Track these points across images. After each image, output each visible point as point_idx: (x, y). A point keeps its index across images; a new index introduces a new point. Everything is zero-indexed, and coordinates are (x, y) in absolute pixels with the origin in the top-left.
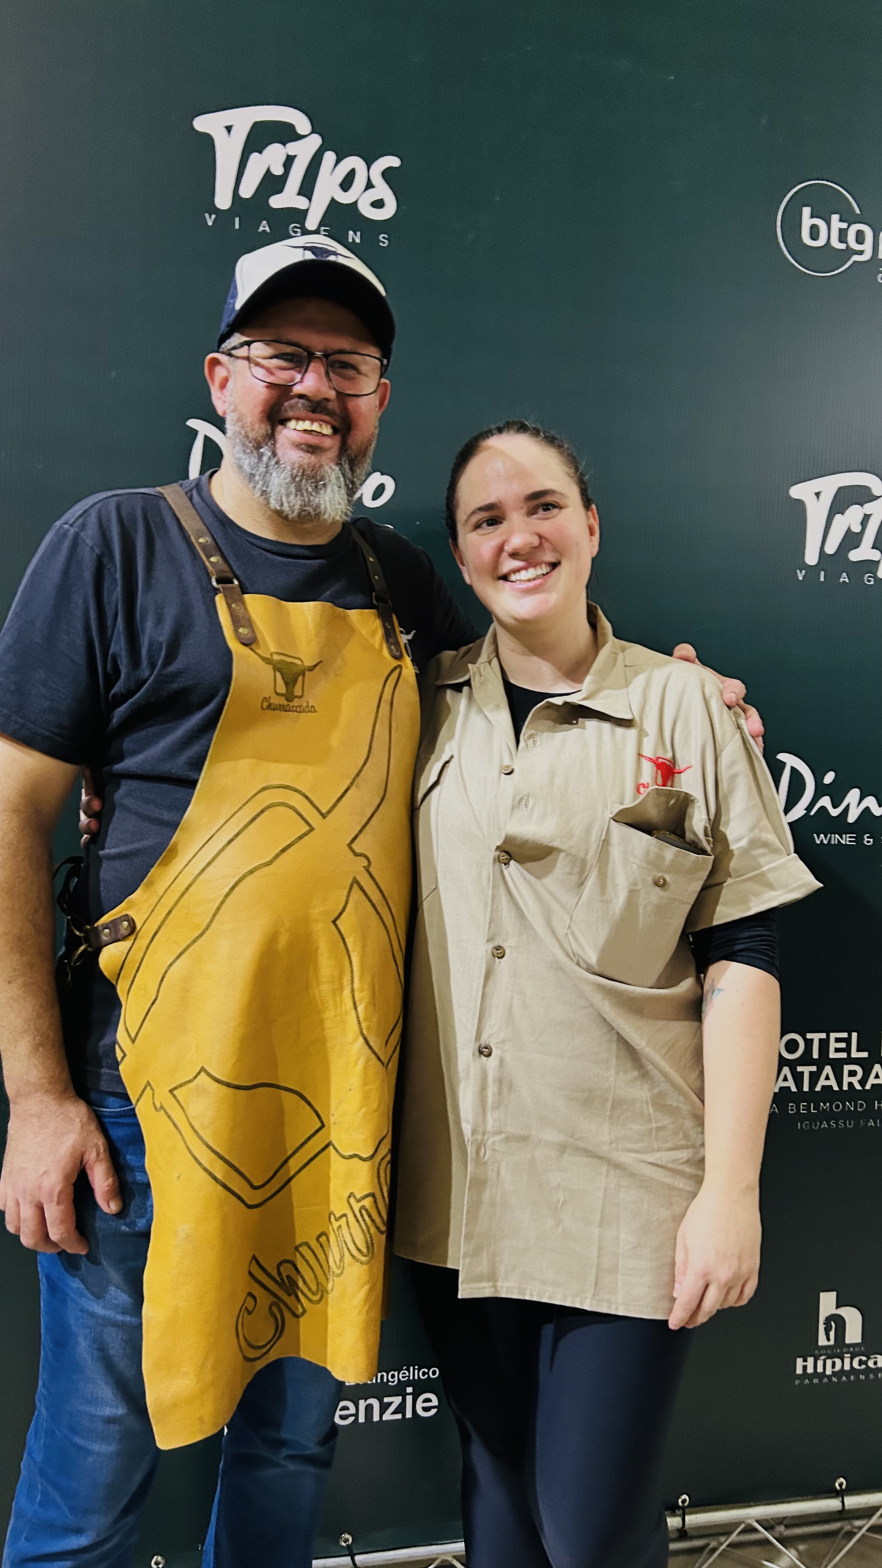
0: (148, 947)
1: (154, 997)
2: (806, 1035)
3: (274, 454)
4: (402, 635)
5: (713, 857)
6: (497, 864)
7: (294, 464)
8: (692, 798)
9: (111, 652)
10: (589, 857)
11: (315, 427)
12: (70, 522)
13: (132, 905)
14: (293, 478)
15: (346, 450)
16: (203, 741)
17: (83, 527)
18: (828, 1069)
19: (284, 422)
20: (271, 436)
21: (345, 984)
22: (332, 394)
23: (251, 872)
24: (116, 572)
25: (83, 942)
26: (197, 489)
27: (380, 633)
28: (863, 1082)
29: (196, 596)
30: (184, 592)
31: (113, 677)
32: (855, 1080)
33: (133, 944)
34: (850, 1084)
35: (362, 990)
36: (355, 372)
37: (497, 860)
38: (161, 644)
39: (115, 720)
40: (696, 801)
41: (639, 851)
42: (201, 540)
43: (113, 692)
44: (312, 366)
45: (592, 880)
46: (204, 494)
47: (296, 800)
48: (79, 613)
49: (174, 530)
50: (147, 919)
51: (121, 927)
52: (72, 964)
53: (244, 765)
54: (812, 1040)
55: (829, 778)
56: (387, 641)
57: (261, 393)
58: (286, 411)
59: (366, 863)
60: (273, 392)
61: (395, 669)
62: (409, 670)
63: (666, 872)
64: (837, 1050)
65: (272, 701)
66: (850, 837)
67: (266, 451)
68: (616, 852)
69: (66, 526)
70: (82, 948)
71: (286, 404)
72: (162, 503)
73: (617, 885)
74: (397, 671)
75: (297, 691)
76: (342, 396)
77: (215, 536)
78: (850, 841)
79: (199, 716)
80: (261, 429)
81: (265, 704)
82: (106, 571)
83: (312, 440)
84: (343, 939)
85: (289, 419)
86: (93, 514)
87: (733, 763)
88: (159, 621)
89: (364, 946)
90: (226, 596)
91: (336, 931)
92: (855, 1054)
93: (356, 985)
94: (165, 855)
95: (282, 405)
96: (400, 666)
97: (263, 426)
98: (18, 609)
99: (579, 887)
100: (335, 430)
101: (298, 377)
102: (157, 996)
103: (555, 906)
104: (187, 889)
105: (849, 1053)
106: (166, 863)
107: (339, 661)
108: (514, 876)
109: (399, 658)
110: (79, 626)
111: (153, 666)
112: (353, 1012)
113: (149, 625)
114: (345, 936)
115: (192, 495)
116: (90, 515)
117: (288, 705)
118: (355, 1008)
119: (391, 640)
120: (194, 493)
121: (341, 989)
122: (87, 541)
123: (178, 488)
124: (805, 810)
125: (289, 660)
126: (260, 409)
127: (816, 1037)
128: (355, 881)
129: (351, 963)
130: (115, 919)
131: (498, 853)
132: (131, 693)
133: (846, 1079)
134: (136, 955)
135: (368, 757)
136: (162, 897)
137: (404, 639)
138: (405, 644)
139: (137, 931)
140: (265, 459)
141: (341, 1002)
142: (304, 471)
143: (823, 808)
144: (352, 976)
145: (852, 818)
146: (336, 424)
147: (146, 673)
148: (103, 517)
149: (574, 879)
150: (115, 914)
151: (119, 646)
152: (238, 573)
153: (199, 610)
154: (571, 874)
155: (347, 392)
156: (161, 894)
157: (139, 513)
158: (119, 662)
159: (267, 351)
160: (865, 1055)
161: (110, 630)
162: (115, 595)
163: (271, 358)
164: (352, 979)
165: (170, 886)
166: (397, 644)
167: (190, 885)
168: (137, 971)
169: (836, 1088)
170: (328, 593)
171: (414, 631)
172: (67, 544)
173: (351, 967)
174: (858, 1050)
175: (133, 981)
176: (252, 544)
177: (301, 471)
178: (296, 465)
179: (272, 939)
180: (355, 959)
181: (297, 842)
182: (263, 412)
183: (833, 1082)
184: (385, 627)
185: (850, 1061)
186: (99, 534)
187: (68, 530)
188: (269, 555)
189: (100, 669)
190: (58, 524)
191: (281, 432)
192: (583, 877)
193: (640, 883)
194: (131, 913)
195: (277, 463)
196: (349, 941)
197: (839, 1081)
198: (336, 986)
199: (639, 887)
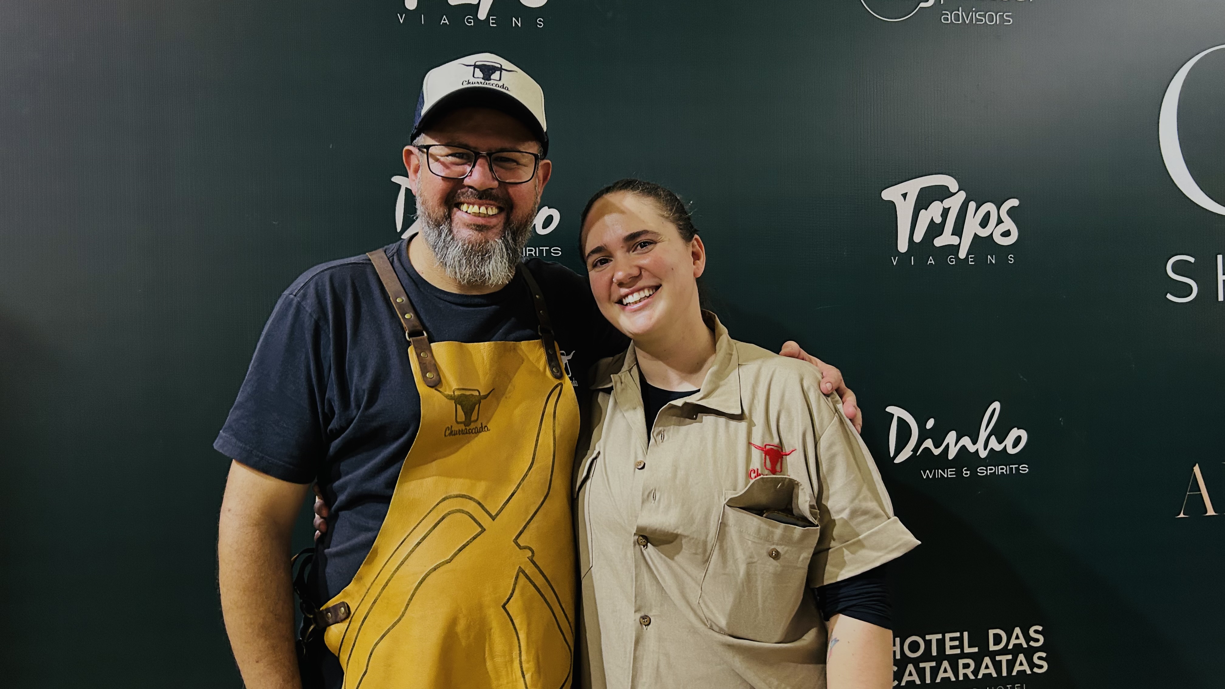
0: (360, 629)
1: (365, 670)
2: (925, 637)
3: (450, 231)
4: (562, 357)
5: (819, 528)
6: (637, 546)
7: (465, 241)
8: (796, 482)
9: (327, 396)
10: (709, 539)
11: (483, 210)
12: (294, 294)
13: (347, 595)
14: (465, 252)
15: (509, 225)
16: (396, 466)
17: (304, 296)
18: (945, 664)
19: (458, 205)
20: (449, 217)
21: (514, 656)
22: (495, 184)
23: (435, 569)
24: (329, 334)
25: (313, 622)
26: (398, 254)
27: (544, 358)
28: (976, 672)
29: (393, 349)
30: (383, 345)
31: (329, 417)
32: (969, 672)
33: (349, 626)
34: (965, 675)
35: (528, 662)
36: (515, 164)
37: (637, 543)
38: (364, 391)
39: (331, 449)
40: (799, 484)
41: (752, 530)
42: (399, 300)
43: (330, 427)
44: (480, 161)
45: (715, 557)
46: (404, 259)
47: (471, 507)
48: (303, 367)
49: (377, 293)
50: (359, 606)
51: (340, 613)
52: (305, 641)
53: (429, 482)
54: (931, 640)
55: (930, 424)
56: (550, 365)
57: (439, 185)
58: (459, 198)
59: (530, 554)
60: (448, 183)
61: (557, 386)
62: (568, 385)
63: (777, 545)
64: (952, 647)
65: (453, 429)
66: (950, 471)
67: (445, 228)
68: (733, 531)
69: (292, 296)
70: (312, 627)
71: (459, 191)
72: (368, 270)
73: (737, 559)
74: (559, 387)
75: (474, 417)
76: (503, 184)
77: (410, 295)
78: (950, 475)
79: (393, 447)
80: (440, 212)
81: (448, 432)
82: (322, 332)
83: (480, 221)
84: (512, 620)
85: (463, 203)
86: (312, 286)
87: (831, 446)
88: (363, 372)
89: (529, 625)
90: (415, 348)
91: (505, 614)
92: (967, 650)
93: (524, 657)
94: (369, 557)
95: (457, 192)
96: (561, 384)
97: (441, 209)
98: (256, 364)
99: (704, 564)
100: (501, 210)
101: (468, 169)
102: (367, 669)
103: (688, 580)
104: (387, 583)
105: (962, 650)
106: (371, 561)
107: (509, 387)
108: (652, 556)
109: (560, 377)
110: (303, 377)
111: (358, 407)
112: (522, 679)
113: (356, 375)
114: (513, 618)
115: (393, 259)
116: (309, 287)
117: (466, 429)
118: (524, 676)
119: (553, 364)
120: (395, 258)
121: (512, 661)
122: (307, 308)
123: (383, 254)
124: (912, 451)
125: (468, 393)
126: (439, 196)
127: (934, 638)
128: (521, 570)
129: (518, 639)
130: (335, 605)
131: (637, 537)
132: (342, 430)
133: (961, 671)
134: (352, 634)
135: (532, 463)
136: (369, 589)
137: (565, 360)
138: (566, 364)
139: (351, 616)
140: (443, 235)
141: (512, 671)
142: (473, 246)
143: (927, 449)
144: (520, 650)
145: (951, 456)
146: (500, 205)
147: (355, 412)
148: (319, 288)
149: (700, 557)
150: (335, 601)
151: (333, 393)
152: (427, 324)
153: (395, 361)
154: (696, 554)
155: (507, 181)
156: (368, 587)
157: (349, 282)
158: (333, 404)
159: (445, 150)
160: (976, 650)
161: (326, 379)
162: (329, 352)
163: (447, 156)
164: (520, 653)
165: (374, 581)
166: (558, 366)
167: (389, 580)
168: (353, 646)
169: (953, 679)
170: (501, 331)
171: (574, 352)
172: (292, 311)
173: (519, 643)
174: (970, 647)
175: (350, 655)
176: (440, 298)
177: (470, 246)
178: (466, 242)
179: (452, 624)
180: (522, 636)
181: (471, 542)
182: (441, 198)
183: (950, 674)
184: (548, 354)
185: (963, 655)
186: (316, 302)
187: (292, 300)
188: (454, 307)
189: (319, 410)
190: (286, 292)
191: (455, 214)
192: (708, 554)
193: (756, 556)
194: (346, 601)
195: (453, 239)
196: (517, 622)
197: (956, 673)
198: (508, 658)
199: (755, 560)
